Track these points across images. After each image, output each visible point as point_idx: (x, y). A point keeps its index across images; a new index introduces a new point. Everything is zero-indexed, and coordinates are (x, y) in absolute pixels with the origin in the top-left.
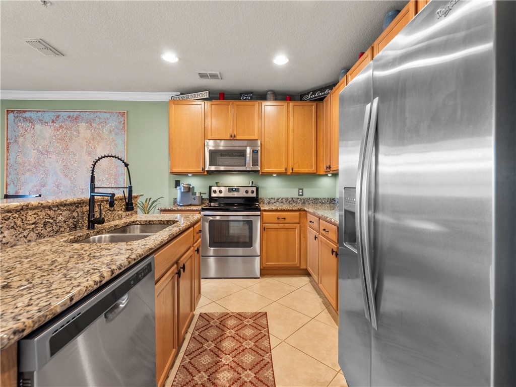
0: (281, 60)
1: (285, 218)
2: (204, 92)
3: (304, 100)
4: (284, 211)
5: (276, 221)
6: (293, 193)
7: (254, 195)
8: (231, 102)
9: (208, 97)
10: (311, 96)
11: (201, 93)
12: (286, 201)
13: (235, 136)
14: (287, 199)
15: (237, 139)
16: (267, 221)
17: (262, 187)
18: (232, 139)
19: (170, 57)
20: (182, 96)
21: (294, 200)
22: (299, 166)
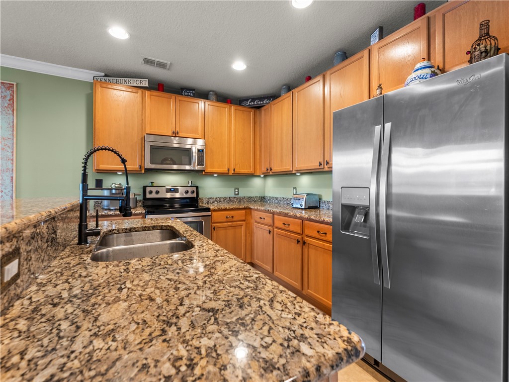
0: (239, 66)
1: (233, 217)
2: (143, 80)
3: (243, 105)
4: (232, 209)
5: (225, 220)
6: (229, 192)
7: (194, 195)
8: (173, 96)
9: (147, 85)
10: (250, 102)
11: (139, 80)
12: (224, 201)
13: (178, 133)
14: (225, 199)
15: (180, 136)
16: (216, 221)
17: (201, 187)
18: (174, 135)
19: (118, 32)
20: (106, 78)
21: (231, 199)
22: (240, 167)
